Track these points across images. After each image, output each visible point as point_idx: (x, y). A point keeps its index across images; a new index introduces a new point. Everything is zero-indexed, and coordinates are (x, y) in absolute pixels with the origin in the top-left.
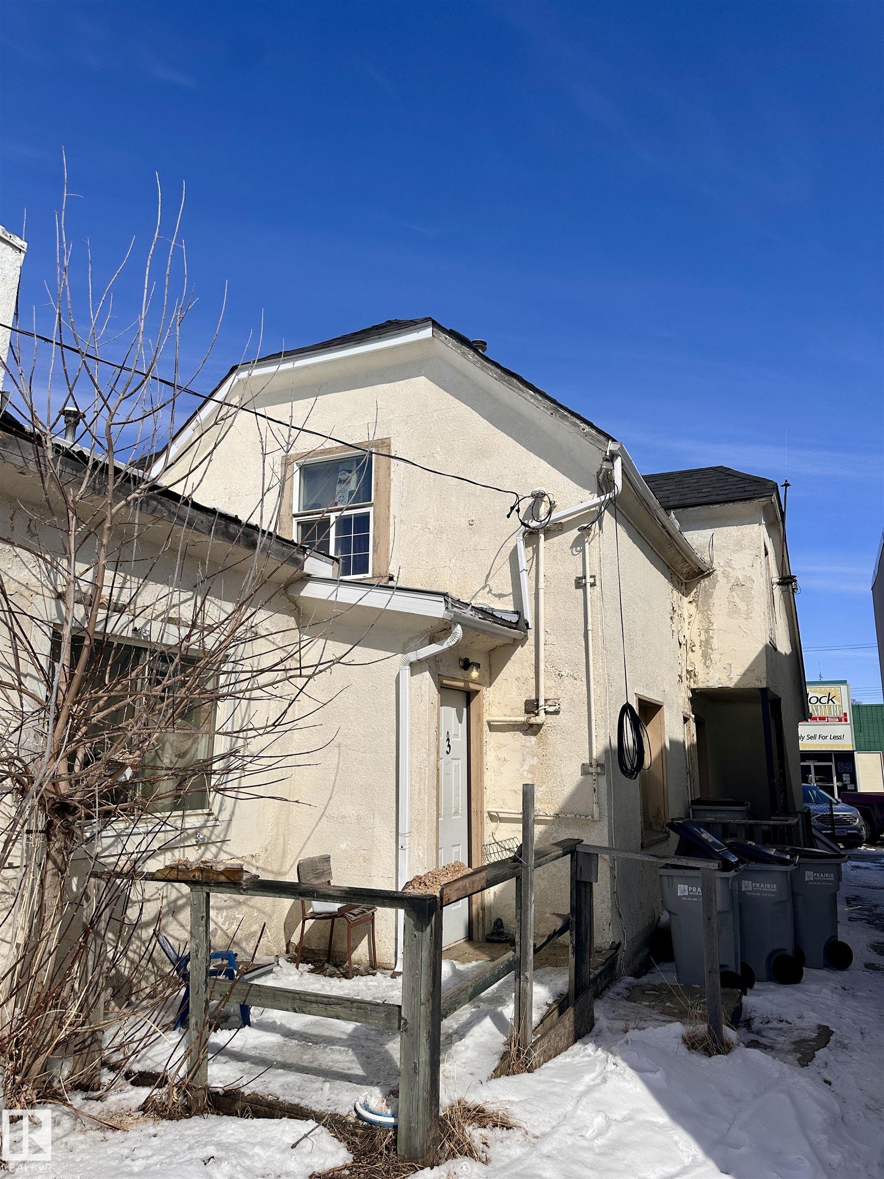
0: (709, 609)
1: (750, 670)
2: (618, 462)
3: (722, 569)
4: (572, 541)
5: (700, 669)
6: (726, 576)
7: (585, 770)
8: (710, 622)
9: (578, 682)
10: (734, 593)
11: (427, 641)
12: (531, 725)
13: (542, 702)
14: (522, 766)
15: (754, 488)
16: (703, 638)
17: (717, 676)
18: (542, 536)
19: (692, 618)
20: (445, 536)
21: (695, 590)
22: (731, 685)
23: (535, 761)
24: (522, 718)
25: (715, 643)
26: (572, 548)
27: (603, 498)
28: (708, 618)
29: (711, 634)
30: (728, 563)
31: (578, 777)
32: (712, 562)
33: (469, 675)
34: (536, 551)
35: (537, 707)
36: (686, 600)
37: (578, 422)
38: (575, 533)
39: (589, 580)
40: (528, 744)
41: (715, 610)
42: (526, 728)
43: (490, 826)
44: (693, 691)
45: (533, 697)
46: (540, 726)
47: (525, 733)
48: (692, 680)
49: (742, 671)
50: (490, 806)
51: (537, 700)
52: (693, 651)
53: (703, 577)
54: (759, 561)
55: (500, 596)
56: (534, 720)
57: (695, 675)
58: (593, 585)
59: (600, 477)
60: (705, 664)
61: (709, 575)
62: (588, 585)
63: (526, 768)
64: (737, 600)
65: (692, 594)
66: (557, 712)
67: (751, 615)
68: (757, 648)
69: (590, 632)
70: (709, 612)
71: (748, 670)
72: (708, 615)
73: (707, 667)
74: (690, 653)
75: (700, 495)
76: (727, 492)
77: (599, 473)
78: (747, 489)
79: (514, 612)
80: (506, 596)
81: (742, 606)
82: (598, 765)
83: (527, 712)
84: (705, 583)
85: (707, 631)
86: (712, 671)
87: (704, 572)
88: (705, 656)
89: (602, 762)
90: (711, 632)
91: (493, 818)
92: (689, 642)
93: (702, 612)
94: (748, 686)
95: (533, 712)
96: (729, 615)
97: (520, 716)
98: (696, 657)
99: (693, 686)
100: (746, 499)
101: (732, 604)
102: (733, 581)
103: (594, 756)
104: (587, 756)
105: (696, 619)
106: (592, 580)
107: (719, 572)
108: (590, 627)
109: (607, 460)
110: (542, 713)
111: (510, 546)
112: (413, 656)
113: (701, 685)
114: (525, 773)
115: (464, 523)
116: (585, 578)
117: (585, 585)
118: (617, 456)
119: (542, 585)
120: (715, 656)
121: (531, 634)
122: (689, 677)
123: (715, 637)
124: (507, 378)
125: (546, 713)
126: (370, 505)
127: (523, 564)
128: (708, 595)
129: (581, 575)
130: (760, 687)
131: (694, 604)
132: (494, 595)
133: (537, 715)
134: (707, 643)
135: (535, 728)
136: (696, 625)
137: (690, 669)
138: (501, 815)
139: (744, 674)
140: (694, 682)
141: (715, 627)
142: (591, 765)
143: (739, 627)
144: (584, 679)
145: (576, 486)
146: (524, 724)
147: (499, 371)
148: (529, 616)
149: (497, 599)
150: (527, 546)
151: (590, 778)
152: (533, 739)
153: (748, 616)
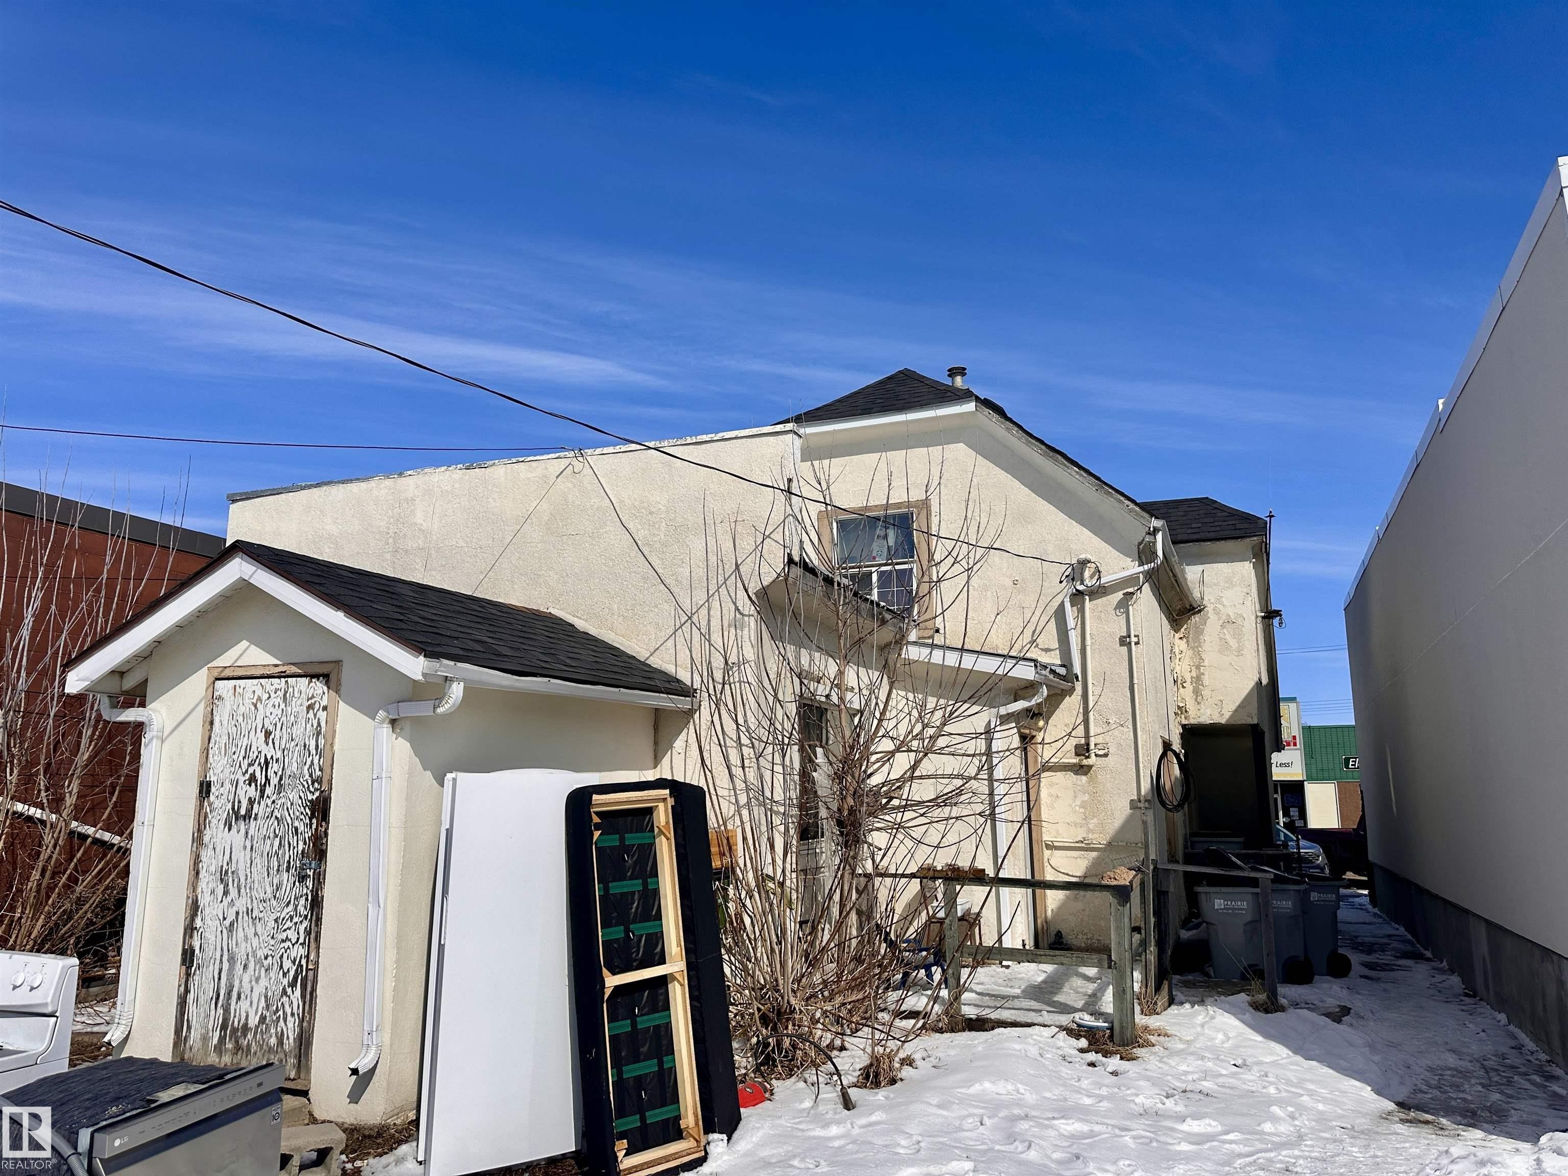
0: (1200, 646)
1: (1241, 706)
2: (1159, 536)
3: (1212, 606)
4: (1115, 603)
5: (1191, 706)
6: (1217, 612)
7: (1133, 805)
8: (1201, 658)
9: (1125, 730)
10: (1225, 631)
12: (1082, 766)
13: (1092, 746)
14: (1074, 802)
15: (1246, 526)
16: (1194, 674)
17: (1209, 712)
18: (1087, 597)
19: (1183, 655)
20: (989, 593)
21: (1185, 626)
22: (1223, 721)
23: (1086, 797)
24: (1075, 760)
25: (1206, 680)
26: (1115, 609)
27: (1146, 567)
28: (1199, 654)
29: (1202, 671)
30: (1219, 600)
31: (1127, 811)
32: (1203, 599)
33: (1036, 724)
34: (1082, 611)
35: (1088, 750)
36: (1177, 636)
37: (1122, 498)
38: (1119, 595)
39: (1134, 639)
40: (1079, 783)
41: (1206, 646)
42: (1076, 769)
43: (1047, 853)
44: (1184, 726)
45: (1083, 741)
46: (1090, 767)
47: (1076, 773)
48: (1183, 716)
49: (1233, 707)
50: (1046, 837)
51: (1088, 744)
52: (1184, 687)
53: (1194, 614)
54: (1250, 599)
55: (1047, 650)
56: (1085, 762)
57: (1186, 711)
58: (1137, 643)
59: (1141, 547)
60: (1196, 700)
61: (1200, 611)
62: (1133, 644)
63: (1078, 803)
64: (1228, 637)
65: (1183, 630)
66: (1106, 755)
67: (1242, 650)
68: (1251, 684)
69: (1136, 686)
70: (1200, 649)
71: (1239, 706)
72: (1199, 651)
73: (1198, 703)
74: (1181, 690)
75: (1190, 531)
76: (1218, 529)
77: (1140, 544)
78: (1238, 526)
79: (1061, 666)
80: (1052, 650)
81: (1233, 643)
82: (1146, 801)
83: (1077, 754)
84: (1196, 619)
85: (1198, 667)
86: (1203, 707)
87: (1194, 608)
88: (1197, 692)
89: (1149, 798)
90: (1202, 668)
91: (1048, 847)
92: (1180, 678)
93: (1193, 648)
94: (1240, 723)
95: (1084, 755)
96: (1220, 652)
97: (1071, 758)
98: (1187, 693)
99: (1184, 722)
100: (1237, 538)
101: (1223, 642)
102: (1224, 618)
103: (1143, 793)
104: (1135, 793)
105: (1187, 656)
106: (1135, 639)
107: (1209, 609)
108: (1135, 681)
109: (1149, 534)
110: (1093, 755)
111: (1056, 604)
112: (1003, 711)
113: (1192, 721)
114: (1077, 808)
115: (1008, 582)
116: (1129, 636)
117: (1130, 643)
118: (1159, 530)
119: (1088, 641)
120: (1206, 693)
121: (1079, 686)
122: (1180, 713)
123: (1206, 673)
124: (1051, 454)
125: (1096, 755)
126: (912, 562)
127: (1071, 623)
128: (1199, 632)
129: (1125, 634)
130: (1252, 723)
131: (1185, 640)
132: (1042, 650)
133: (1088, 757)
134: (1198, 680)
135: (1085, 769)
136: (1186, 662)
137: (1181, 705)
138: (1056, 844)
139: (1236, 711)
140: (1186, 718)
141: (1206, 663)
142: (1140, 801)
143: (1231, 664)
144: (1131, 727)
145: (1118, 553)
146: (1074, 765)
147: (1043, 447)
148: (1077, 670)
149: (1044, 653)
150: (1072, 606)
151: (1138, 812)
152: (1084, 778)
153: (1239, 653)
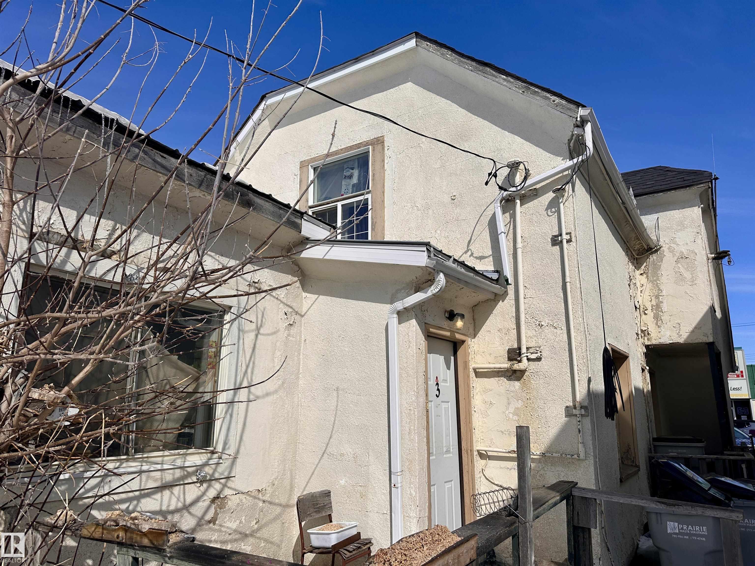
0: (658, 279)
1: (698, 327)
2: (588, 128)
3: (667, 246)
4: (547, 204)
5: (652, 329)
6: (671, 250)
7: (569, 412)
8: (659, 289)
9: (559, 331)
10: (679, 265)
11: (413, 291)
12: (515, 371)
13: (524, 350)
14: (507, 409)
15: (693, 177)
16: (654, 303)
17: (668, 333)
18: (518, 202)
19: (644, 287)
20: (430, 211)
21: (645, 264)
22: (681, 340)
23: (520, 404)
24: (506, 365)
25: (665, 307)
26: (547, 209)
27: (575, 160)
28: (658, 286)
29: (661, 300)
30: (673, 240)
31: (562, 419)
32: (658, 241)
33: (455, 324)
34: (513, 217)
35: (520, 354)
36: (638, 272)
37: (548, 95)
38: (551, 195)
39: (565, 237)
40: (513, 389)
41: (664, 279)
42: (509, 374)
43: (479, 463)
44: (647, 347)
45: (516, 346)
46: (523, 372)
47: (509, 378)
48: (646, 338)
49: (690, 328)
50: (478, 446)
51: (520, 349)
52: (645, 314)
53: (652, 253)
54: (700, 237)
55: (481, 258)
56: (517, 366)
57: (648, 334)
58: (569, 241)
59: (571, 145)
60: (657, 324)
61: (656, 251)
62: (565, 242)
63: (511, 410)
64: (682, 270)
65: (643, 267)
66: (539, 359)
67: (696, 282)
68: (705, 309)
69: (568, 284)
70: (658, 282)
71: (695, 328)
72: (657, 284)
73: (659, 327)
74: (644, 316)
76: (669, 182)
77: (570, 141)
78: (685, 179)
79: (494, 272)
80: (486, 257)
81: (687, 275)
82: (581, 407)
83: (510, 359)
84: (654, 257)
85: (657, 297)
86: (663, 330)
87: (651, 249)
88: (657, 318)
89: (586, 404)
90: (661, 298)
91: (483, 456)
92: (642, 307)
93: (652, 282)
94: (697, 341)
95: (516, 360)
96: (676, 283)
97: (503, 363)
98: (649, 319)
99: (647, 343)
100: (686, 187)
101: (678, 274)
102: (678, 255)
103: (578, 398)
104: (571, 399)
105: (648, 288)
106: (568, 237)
107: (665, 248)
108: (568, 279)
109: (578, 126)
110: (525, 360)
111: (489, 214)
112: (400, 305)
113: (654, 342)
114: (511, 415)
115: (447, 199)
116: (561, 235)
117: (561, 242)
118: (587, 121)
119: (519, 244)
120: (665, 318)
121: (511, 289)
122: (643, 335)
123: (665, 301)
124: (481, 68)
125: (529, 360)
126: (368, 193)
127: (501, 226)
128: (657, 268)
129: (557, 233)
130: (707, 341)
131: (645, 276)
132: (476, 258)
133: (520, 361)
134: (657, 307)
135: (518, 374)
136: (647, 293)
137: (644, 329)
138: (490, 454)
139: (693, 332)
140: (648, 340)
141: (664, 293)
142: (575, 407)
143: (686, 293)
144: (564, 328)
145: (548, 155)
146: (507, 370)
147: (474, 64)
148: (508, 272)
149: (478, 261)
150: (504, 212)
151: (574, 420)
152: (517, 384)
153: (693, 283)
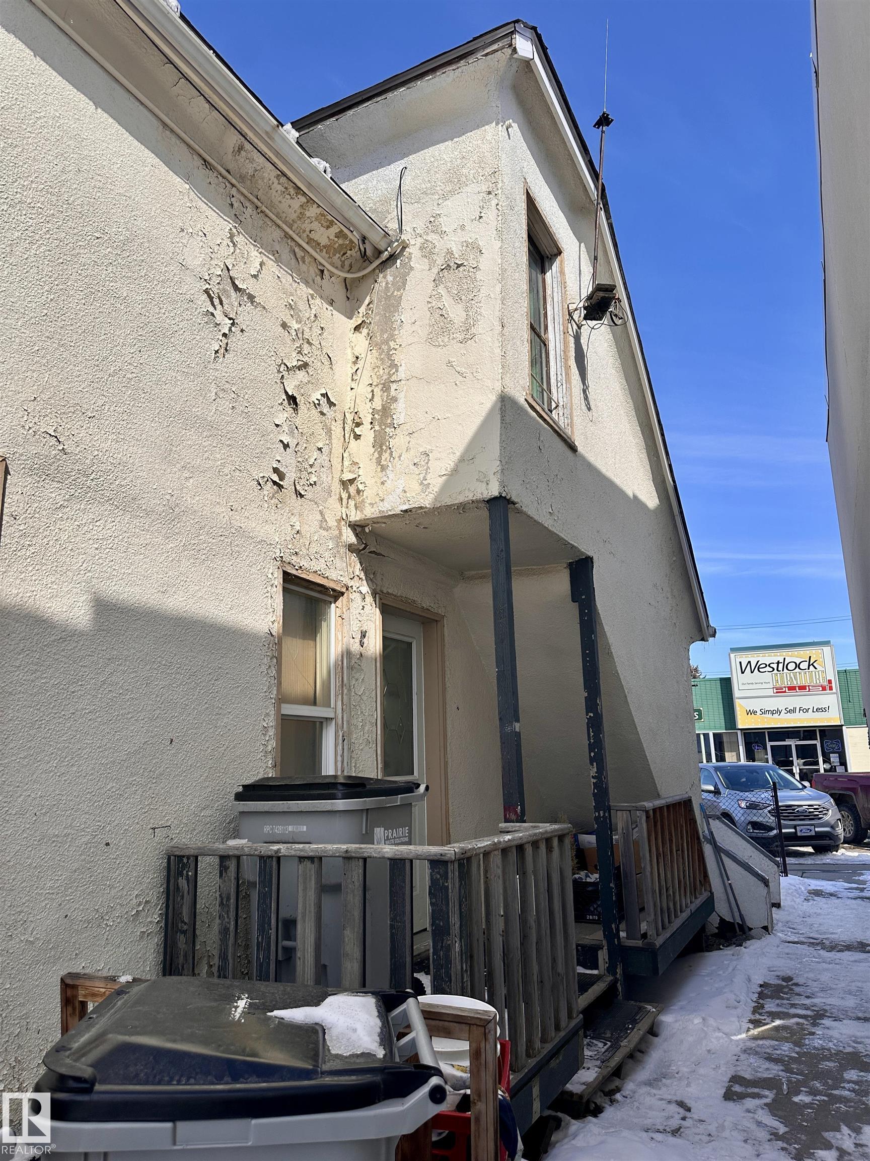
0: (392, 338)
1: (467, 458)
3: (420, 242)
5: (367, 474)
6: (428, 251)
8: (393, 365)
10: (441, 289)
16: (378, 404)
17: (401, 485)
19: (360, 365)
22: (426, 501)
25: (400, 412)
28: (389, 356)
29: (393, 393)
30: (433, 225)
32: (401, 229)
36: (350, 325)
41: (404, 336)
44: (357, 528)
48: (352, 503)
49: (449, 463)
52: (357, 437)
53: (382, 266)
54: (494, 203)
57: (359, 491)
60: (379, 460)
61: (392, 258)
64: (447, 301)
65: (362, 309)
67: (473, 330)
70: (392, 344)
71: (461, 459)
72: (390, 349)
73: (383, 468)
74: (352, 443)
81: (457, 313)
84: (388, 277)
85: (386, 388)
86: (391, 476)
87: (382, 253)
88: (381, 444)
90: (394, 386)
92: (351, 418)
93: (379, 346)
94: (461, 498)
96: (431, 340)
98: (363, 450)
99: (355, 516)
101: (438, 315)
102: (440, 261)
105: (368, 366)
107: (414, 249)
113: (369, 512)
120: (398, 441)
122: (345, 495)
123: (401, 396)
128: (393, 305)
130: (486, 495)
131: (365, 331)
134: (384, 415)
136: (365, 379)
137: (351, 478)
139: (453, 471)
140: (358, 507)
141: (402, 374)
143: (449, 364)
153: (468, 335)
